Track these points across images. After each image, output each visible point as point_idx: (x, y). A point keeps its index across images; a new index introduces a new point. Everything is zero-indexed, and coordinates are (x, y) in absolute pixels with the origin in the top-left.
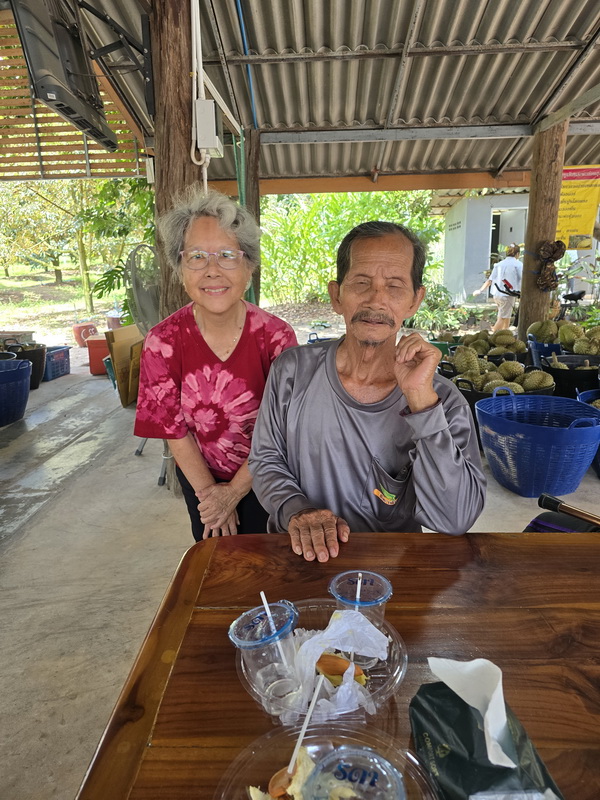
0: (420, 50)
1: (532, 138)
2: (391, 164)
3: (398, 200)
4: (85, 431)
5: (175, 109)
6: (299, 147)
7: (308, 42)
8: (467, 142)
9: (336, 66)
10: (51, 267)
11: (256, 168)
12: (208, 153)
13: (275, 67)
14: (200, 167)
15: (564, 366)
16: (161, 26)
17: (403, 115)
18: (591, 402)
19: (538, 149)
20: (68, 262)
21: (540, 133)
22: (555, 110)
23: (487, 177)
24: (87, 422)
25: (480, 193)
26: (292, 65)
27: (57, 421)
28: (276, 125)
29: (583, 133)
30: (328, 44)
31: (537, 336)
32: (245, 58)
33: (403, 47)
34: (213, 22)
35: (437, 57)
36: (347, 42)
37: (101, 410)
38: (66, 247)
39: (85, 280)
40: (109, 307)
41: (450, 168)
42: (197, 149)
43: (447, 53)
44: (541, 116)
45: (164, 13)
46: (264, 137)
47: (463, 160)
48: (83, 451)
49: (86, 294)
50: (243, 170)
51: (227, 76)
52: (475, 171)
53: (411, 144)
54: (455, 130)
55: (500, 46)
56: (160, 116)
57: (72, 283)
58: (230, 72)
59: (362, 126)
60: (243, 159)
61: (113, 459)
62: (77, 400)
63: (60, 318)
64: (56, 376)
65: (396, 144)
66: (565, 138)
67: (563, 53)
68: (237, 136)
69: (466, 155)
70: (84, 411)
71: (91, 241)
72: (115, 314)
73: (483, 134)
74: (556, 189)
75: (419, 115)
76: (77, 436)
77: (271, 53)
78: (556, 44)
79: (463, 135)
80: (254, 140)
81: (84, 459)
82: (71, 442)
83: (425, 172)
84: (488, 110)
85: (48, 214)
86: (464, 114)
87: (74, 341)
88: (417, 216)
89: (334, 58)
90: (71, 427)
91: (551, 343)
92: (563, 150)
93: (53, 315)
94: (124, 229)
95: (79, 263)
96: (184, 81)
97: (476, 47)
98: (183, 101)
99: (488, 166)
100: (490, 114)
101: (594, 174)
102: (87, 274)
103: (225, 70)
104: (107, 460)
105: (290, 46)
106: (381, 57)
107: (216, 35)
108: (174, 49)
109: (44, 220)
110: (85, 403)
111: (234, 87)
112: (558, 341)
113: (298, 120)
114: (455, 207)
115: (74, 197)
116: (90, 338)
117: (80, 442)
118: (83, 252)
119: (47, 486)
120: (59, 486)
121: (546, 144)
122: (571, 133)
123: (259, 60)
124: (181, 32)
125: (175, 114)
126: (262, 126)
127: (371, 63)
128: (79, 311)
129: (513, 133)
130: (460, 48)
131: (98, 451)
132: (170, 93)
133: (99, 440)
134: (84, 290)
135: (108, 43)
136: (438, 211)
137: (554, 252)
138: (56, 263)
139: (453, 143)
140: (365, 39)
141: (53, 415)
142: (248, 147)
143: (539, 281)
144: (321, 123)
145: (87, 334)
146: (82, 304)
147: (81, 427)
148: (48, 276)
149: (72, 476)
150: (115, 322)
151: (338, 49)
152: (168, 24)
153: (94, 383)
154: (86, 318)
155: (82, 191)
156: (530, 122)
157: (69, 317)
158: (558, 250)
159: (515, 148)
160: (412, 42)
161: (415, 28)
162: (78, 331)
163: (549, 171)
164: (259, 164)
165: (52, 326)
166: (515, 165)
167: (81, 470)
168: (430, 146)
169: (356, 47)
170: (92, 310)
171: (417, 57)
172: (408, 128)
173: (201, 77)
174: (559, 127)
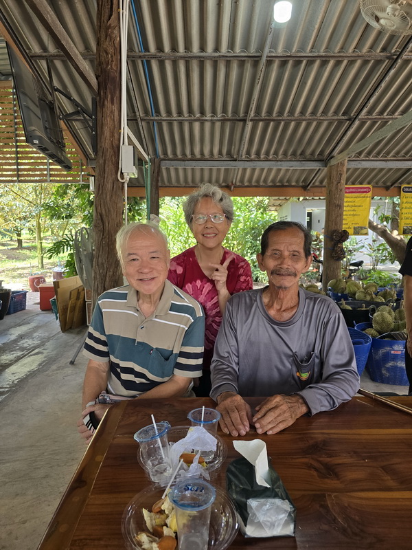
0: (257, 118)
1: (326, 169)
2: (242, 181)
3: (248, 201)
4: (35, 348)
5: (109, 150)
6: (185, 170)
7: (190, 111)
8: (287, 170)
9: (207, 126)
10: (15, 237)
11: (158, 181)
12: (128, 175)
13: (170, 124)
14: (123, 183)
15: (349, 308)
16: (104, 105)
17: (248, 153)
18: (364, 330)
19: (329, 176)
20: (26, 234)
21: (330, 166)
22: (339, 154)
23: (300, 190)
24: (37, 342)
25: (299, 199)
26: (181, 123)
27: (15, 341)
28: (171, 156)
29: (356, 167)
30: (202, 112)
31: (334, 288)
32: (152, 118)
33: (247, 116)
34: (133, 98)
35: (267, 122)
36: (214, 112)
37: (47, 334)
38: (28, 224)
39: (39, 247)
40: (54, 265)
41: (278, 184)
42: (122, 173)
43: (273, 120)
44: (331, 157)
45: (106, 97)
46: (163, 163)
47: (286, 180)
48: (33, 362)
49: (39, 256)
50: (149, 182)
51: (141, 128)
52: (293, 186)
53: (254, 170)
54: (279, 163)
55: (304, 118)
56: (100, 153)
57: (29, 248)
58: (143, 126)
59: (223, 159)
60: (149, 175)
61: (54, 367)
62: (30, 327)
63: (19, 272)
64: (16, 311)
65: (245, 170)
66: (345, 170)
67: (340, 123)
68: (146, 162)
69: (287, 177)
70: (35, 335)
71: (45, 221)
72: (58, 269)
73: (297, 166)
74: (341, 199)
75: (258, 153)
76: (29, 351)
77: (168, 116)
78: (336, 118)
79: (284, 166)
80: (157, 165)
81: (34, 367)
82: (25, 356)
83: (262, 186)
84: (299, 152)
85: (17, 203)
86: (285, 154)
87: (29, 287)
88: (260, 211)
89: (206, 120)
90: (26, 345)
91: (342, 293)
92: (344, 177)
93: (14, 270)
94: (70, 215)
95: (36, 235)
96: (116, 135)
97: (290, 118)
98: (115, 146)
99: (301, 184)
100: (301, 154)
101: (365, 190)
102: (41, 243)
103: (140, 124)
104: (50, 367)
105: (180, 113)
106: (234, 121)
107: (135, 105)
108: (111, 117)
109: (14, 207)
110: (36, 329)
111: (145, 134)
112: (346, 292)
113: (184, 154)
114: (283, 206)
115: (36, 193)
116: (41, 285)
117: (31, 355)
118: (39, 228)
119: (8, 384)
120: (16, 384)
121: (334, 173)
122: (349, 167)
123: (160, 120)
124: (115, 108)
125: (109, 153)
126: (162, 157)
127: (228, 125)
128: (33, 267)
129: (315, 166)
130: (281, 118)
131: (44, 361)
132: (107, 141)
133: (44, 355)
134: (38, 254)
135: (71, 112)
136: (274, 208)
137: (342, 237)
138: (19, 235)
139: (279, 170)
140: (224, 110)
141: (13, 337)
142: (153, 168)
143: (334, 254)
144: (198, 156)
145: (38, 283)
146: (36, 262)
147: (32, 345)
148: (12, 243)
149: (26, 378)
150: (59, 275)
151: (208, 116)
152: (108, 103)
153: (42, 316)
154: (38, 272)
155: (42, 189)
156: (325, 160)
157: (25, 271)
158: (344, 236)
159: (316, 174)
160: (252, 114)
161: (253, 107)
162: (32, 281)
163: (337, 188)
164: (159, 179)
165: (14, 277)
166: (317, 184)
167: (32, 374)
168: (265, 171)
169: (219, 115)
170: (43, 267)
171: (255, 122)
172: (252, 160)
173: (126, 130)
174: (341, 163)
